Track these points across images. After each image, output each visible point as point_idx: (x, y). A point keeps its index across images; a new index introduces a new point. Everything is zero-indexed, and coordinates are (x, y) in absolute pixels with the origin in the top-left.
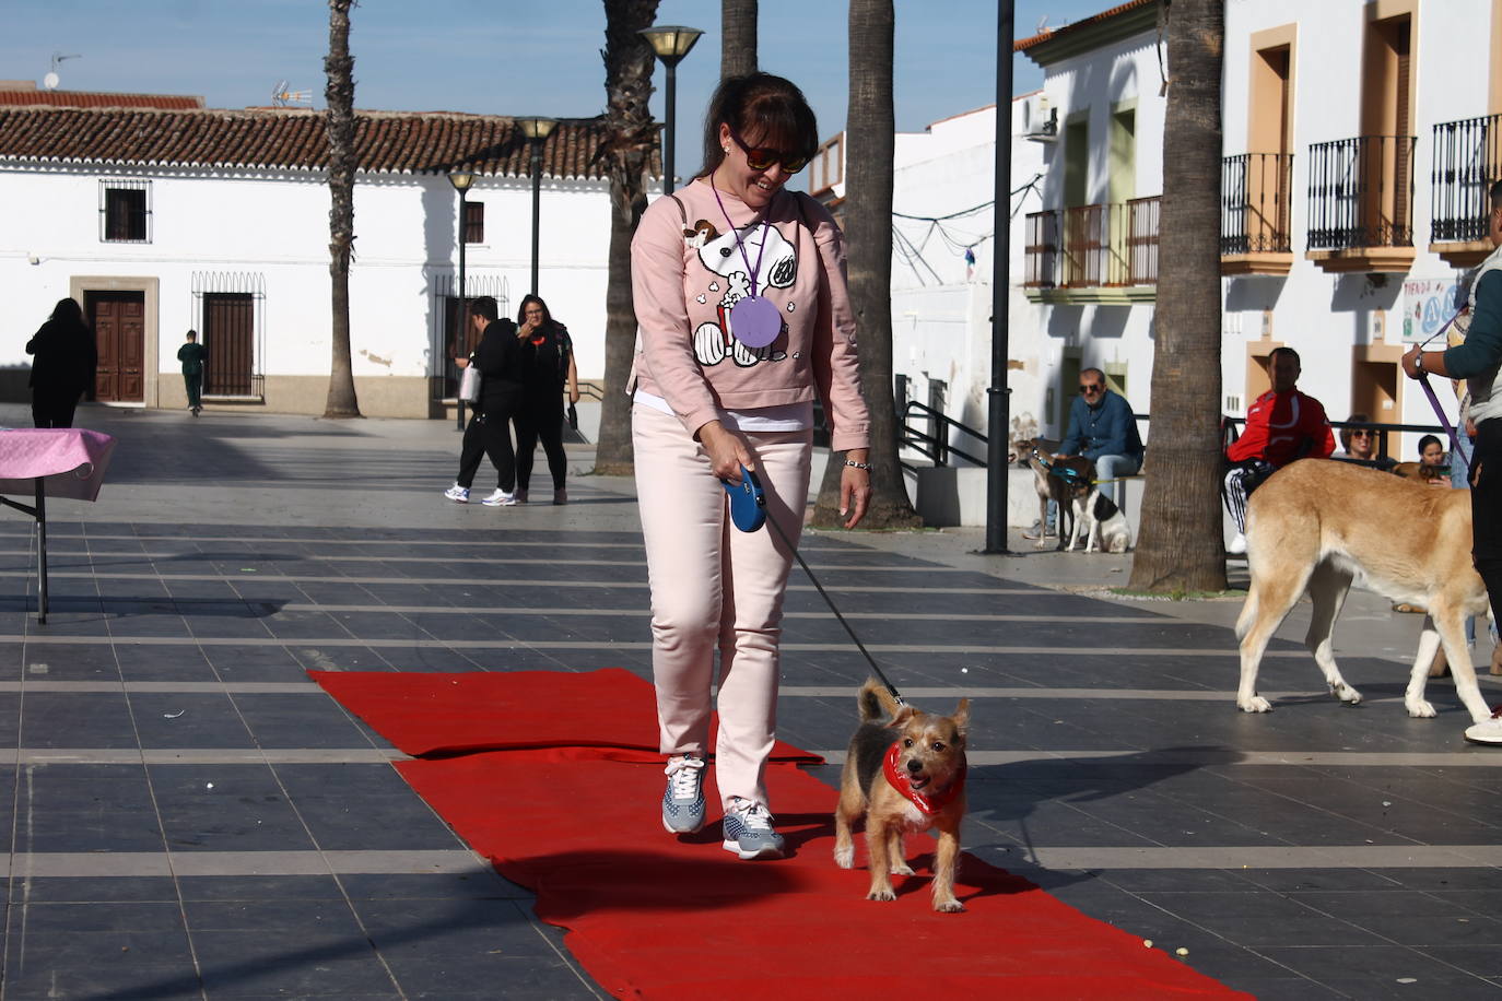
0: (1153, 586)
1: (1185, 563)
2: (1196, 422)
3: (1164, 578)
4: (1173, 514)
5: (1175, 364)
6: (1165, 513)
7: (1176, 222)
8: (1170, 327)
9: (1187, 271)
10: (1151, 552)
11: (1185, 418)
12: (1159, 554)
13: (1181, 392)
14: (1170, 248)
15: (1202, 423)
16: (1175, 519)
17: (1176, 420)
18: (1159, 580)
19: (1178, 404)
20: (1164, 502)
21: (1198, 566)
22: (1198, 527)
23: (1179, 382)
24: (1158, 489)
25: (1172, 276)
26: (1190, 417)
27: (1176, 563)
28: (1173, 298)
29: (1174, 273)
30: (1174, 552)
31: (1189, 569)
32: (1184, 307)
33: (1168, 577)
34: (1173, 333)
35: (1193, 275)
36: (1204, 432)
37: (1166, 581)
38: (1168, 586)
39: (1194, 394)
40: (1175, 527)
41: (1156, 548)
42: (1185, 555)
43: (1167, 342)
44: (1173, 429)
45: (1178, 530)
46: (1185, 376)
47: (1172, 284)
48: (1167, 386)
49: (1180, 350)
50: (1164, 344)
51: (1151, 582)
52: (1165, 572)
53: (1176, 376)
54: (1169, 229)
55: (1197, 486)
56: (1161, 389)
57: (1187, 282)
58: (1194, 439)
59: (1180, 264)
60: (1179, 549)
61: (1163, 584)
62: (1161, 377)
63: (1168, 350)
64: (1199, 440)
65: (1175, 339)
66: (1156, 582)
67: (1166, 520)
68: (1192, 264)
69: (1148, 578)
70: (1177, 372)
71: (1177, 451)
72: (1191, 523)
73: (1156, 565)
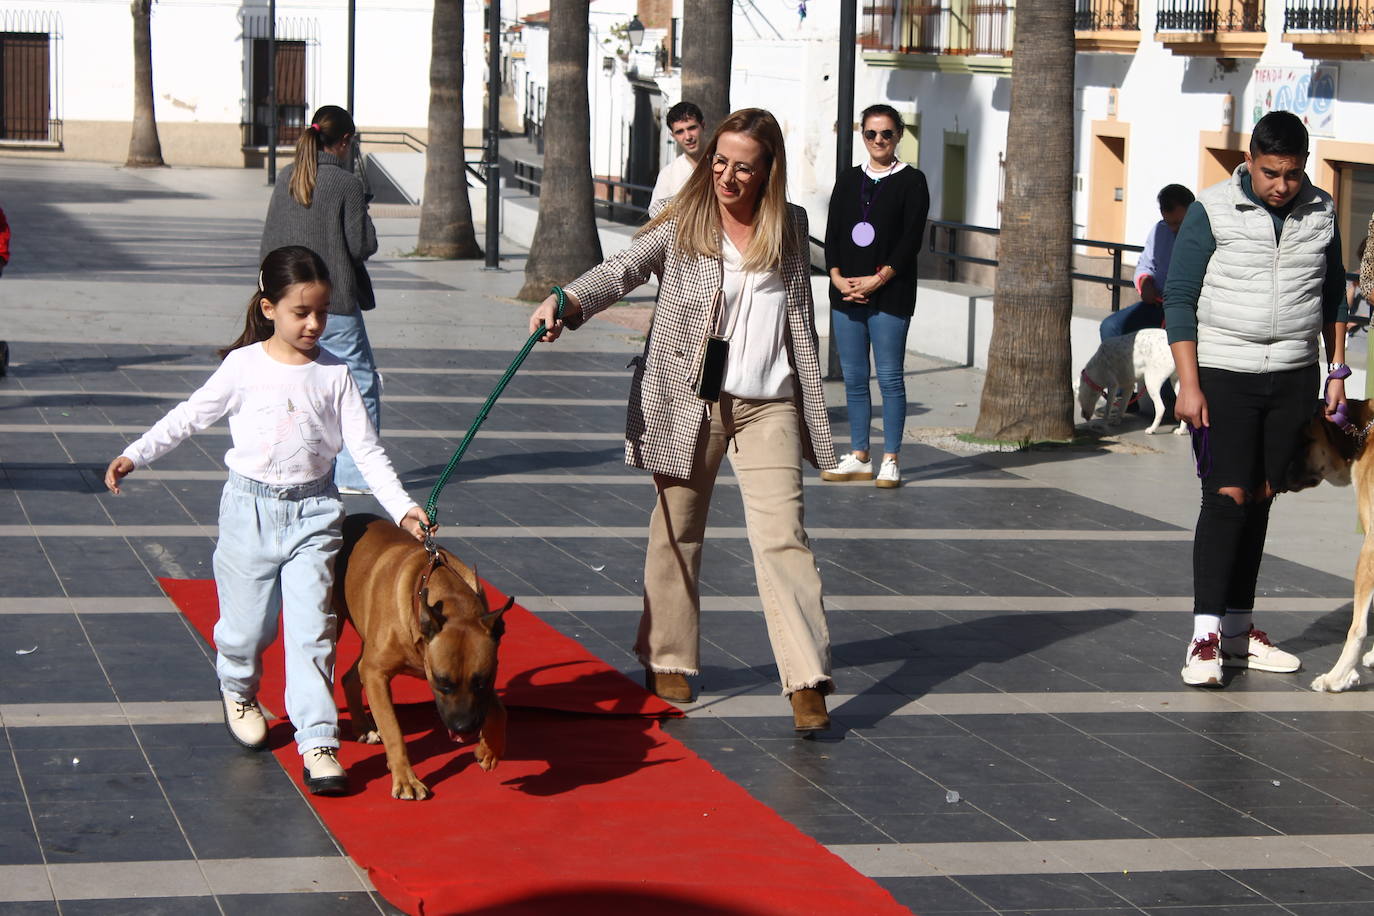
0: (1000, 433)
1: (1033, 411)
2: (1045, 268)
3: (1011, 426)
4: (1021, 360)
5: (1026, 208)
6: (1013, 359)
7: (1029, 61)
8: (1021, 170)
9: (1040, 112)
10: (999, 400)
11: (1035, 263)
12: (1007, 402)
13: (1031, 237)
14: (1022, 88)
15: (1051, 268)
16: (1023, 366)
17: (1025, 265)
18: (1006, 428)
19: (1028, 249)
20: (1012, 349)
21: (1045, 414)
22: (1046, 371)
23: (1029, 226)
24: (1007, 334)
25: (1023, 117)
26: (1040, 262)
27: (1023, 411)
28: (1024, 140)
29: (1025, 114)
30: (1020, 399)
31: (1036, 417)
32: (1035, 150)
33: (1015, 425)
34: (1024, 175)
35: (1045, 117)
36: (1053, 277)
37: (1013, 429)
38: (1015, 433)
39: (1045, 239)
40: (1023, 374)
41: (1004, 395)
42: (1032, 403)
43: (1018, 185)
44: (1023, 273)
45: (1026, 377)
46: (1035, 220)
47: (1024, 125)
48: (1017, 230)
49: (1031, 193)
50: (1014, 187)
51: (998, 429)
52: (1012, 420)
53: (1027, 220)
54: (1022, 69)
55: (1046, 333)
56: (1010, 233)
57: (1039, 123)
58: (1043, 285)
59: (1031, 106)
60: (1028, 396)
61: (1010, 432)
62: (1011, 220)
63: (1018, 193)
64: (1049, 286)
65: (1025, 182)
66: (1003, 430)
67: (1013, 367)
68: (1044, 105)
69: (995, 425)
70: (1027, 216)
71: (1025, 297)
72: (1040, 371)
73: (1003, 412)
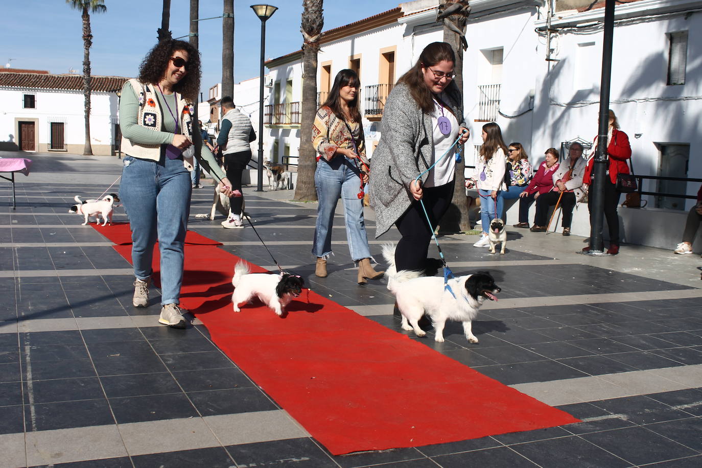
0: (299, 199)
4: (305, 181)
5: (305, 144)
6: (303, 181)
7: (306, 109)
8: (304, 135)
9: (309, 121)
12: (301, 192)
13: (307, 151)
14: (304, 115)
15: (312, 159)
16: (305, 183)
17: (305, 158)
18: (301, 198)
19: (306, 155)
20: (302, 179)
21: (311, 195)
23: (306, 149)
24: (300, 175)
25: (305, 122)
26: (309, 158)
27: (305, 194)
28: (305, 128)
30: (304, 191)
31: (308, 195)
32: (307, 130)
33: (303, 197)
36: (312, 161)
38: (303, 199)
39: (310, 152)
41: (300, 190)
42: (308, 192)
45: (306, 186)
46: (308, 147)
48: (303, 150)
49: (307, 141)
54: (304, 110)
55: (310, 175)
57: (308, 124)
58: (310, 163)
59: (306, 119)
60: (306, 190)
62: (301, 147)
63: (303, 140)
65: (305, 138)
67: (303, 183)
68: (309, 119)
69: (299, 197)
70: (306, 146)
71: (306, 166)
72: (309, 184)
73: (301, 194)
